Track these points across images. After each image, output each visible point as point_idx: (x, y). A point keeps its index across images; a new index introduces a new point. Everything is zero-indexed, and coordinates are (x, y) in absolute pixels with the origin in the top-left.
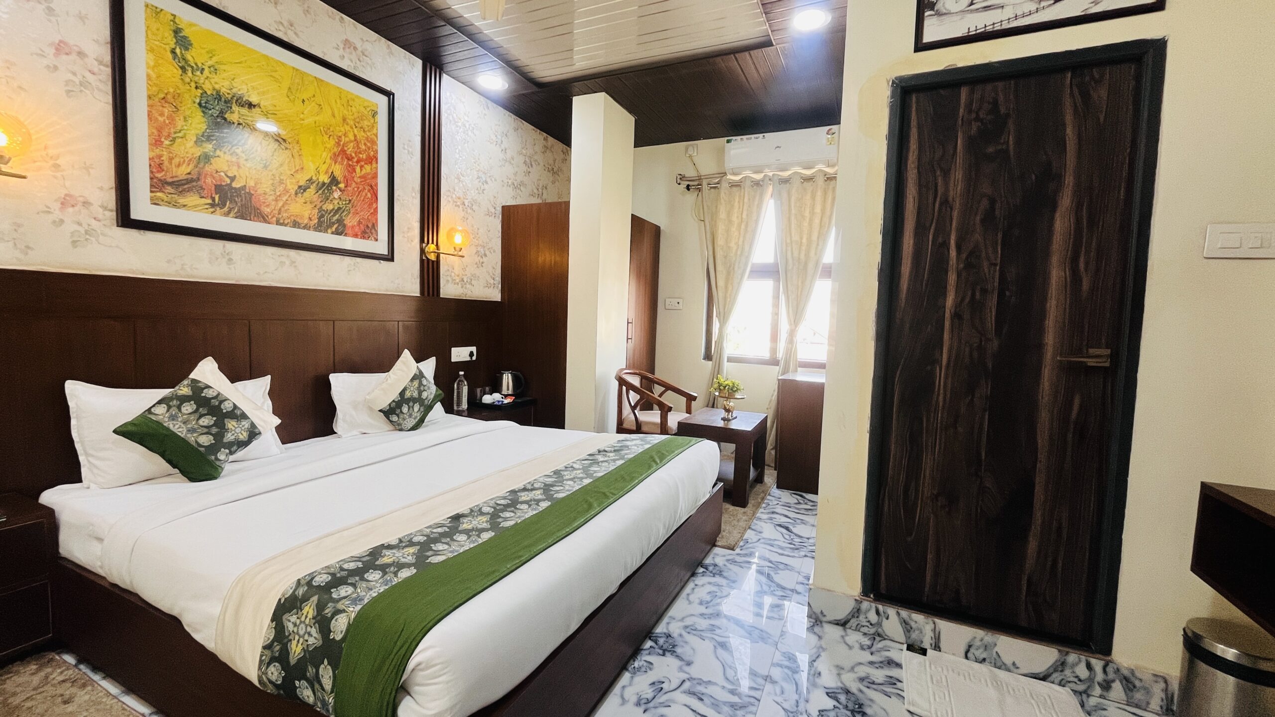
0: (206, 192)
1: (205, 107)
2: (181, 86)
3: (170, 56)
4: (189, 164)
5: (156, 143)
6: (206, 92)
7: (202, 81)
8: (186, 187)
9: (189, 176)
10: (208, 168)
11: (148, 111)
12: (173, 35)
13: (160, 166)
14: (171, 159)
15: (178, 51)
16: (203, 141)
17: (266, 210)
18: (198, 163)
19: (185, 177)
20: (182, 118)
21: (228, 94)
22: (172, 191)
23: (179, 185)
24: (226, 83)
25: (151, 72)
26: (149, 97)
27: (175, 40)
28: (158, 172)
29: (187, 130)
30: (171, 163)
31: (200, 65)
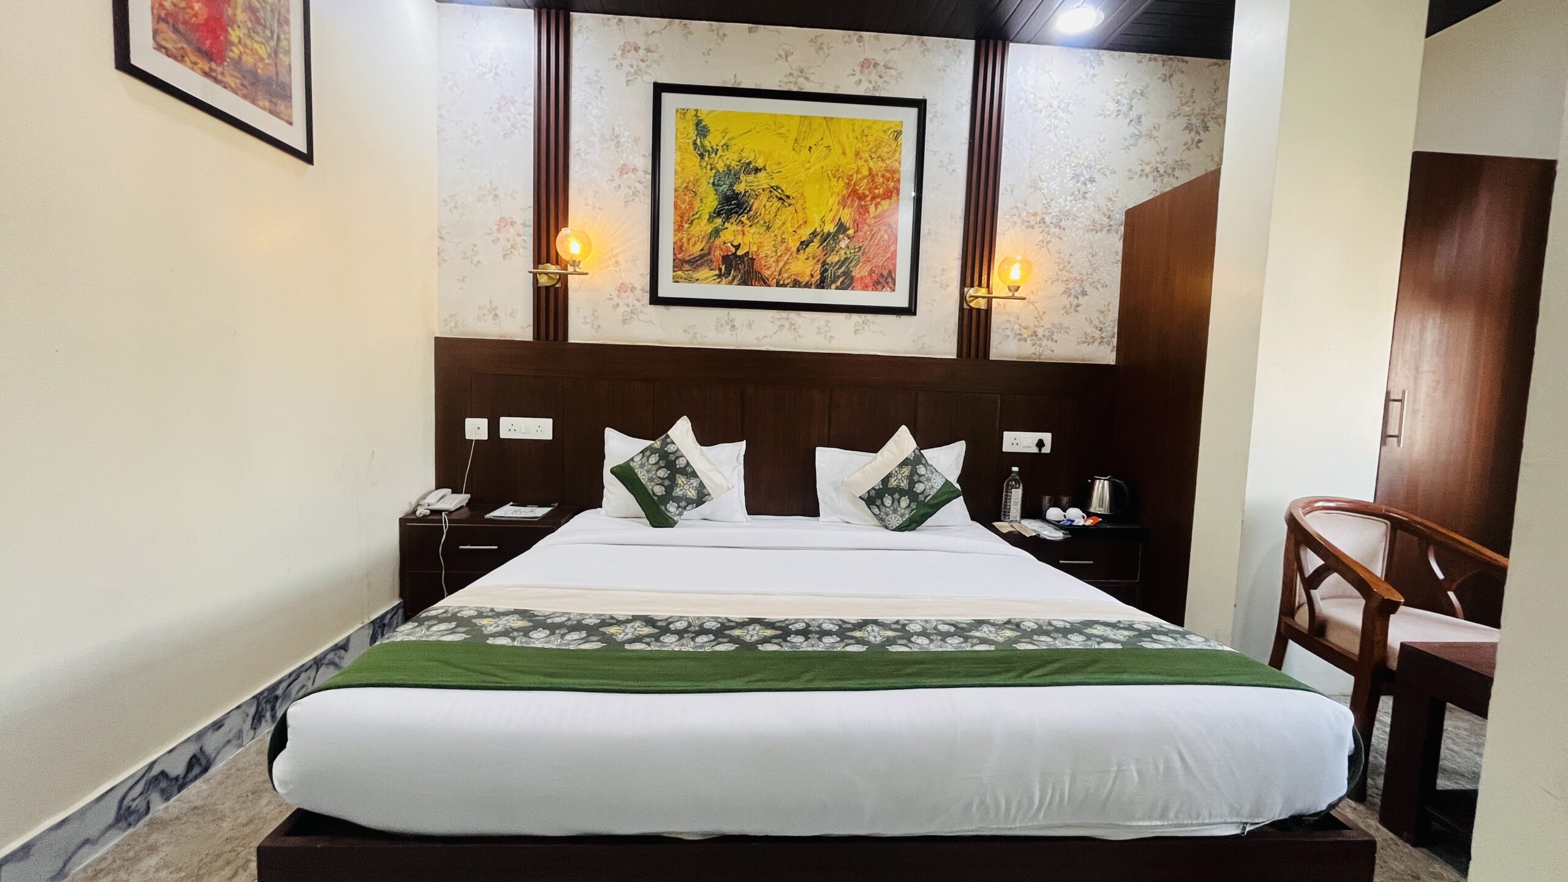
0: (714, 264)
1: (718, 185)
2: (699, 173)
3: (692, 147)
4: (702, 242)
5: (679, 228)
6: (719, 171)
7: (715, 162)
8: (699, 262)
9: (702, 252)
10: (718, 242)
11: (675, 202)
12: (695, 127)
13: (681, 249)
14: (689, 240)
15: (698, 142)
16: (715, 217)
17: (767, 273)
18: (710, 238)
19: (699, 254)
20: (699, 201)
21: (737, 166)
22: (689, 268)
23: (693, 263)
24: (736, 157)
25: (677, 167)
26: (676, 190)
27: (696, 133)
28: (680, 253)
29: (703, 210)
30: (688, 243)
31: (714, 147)
